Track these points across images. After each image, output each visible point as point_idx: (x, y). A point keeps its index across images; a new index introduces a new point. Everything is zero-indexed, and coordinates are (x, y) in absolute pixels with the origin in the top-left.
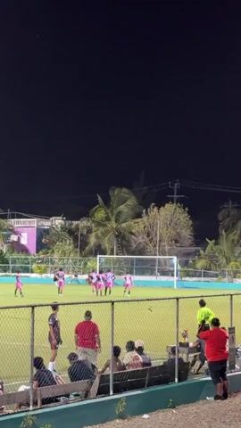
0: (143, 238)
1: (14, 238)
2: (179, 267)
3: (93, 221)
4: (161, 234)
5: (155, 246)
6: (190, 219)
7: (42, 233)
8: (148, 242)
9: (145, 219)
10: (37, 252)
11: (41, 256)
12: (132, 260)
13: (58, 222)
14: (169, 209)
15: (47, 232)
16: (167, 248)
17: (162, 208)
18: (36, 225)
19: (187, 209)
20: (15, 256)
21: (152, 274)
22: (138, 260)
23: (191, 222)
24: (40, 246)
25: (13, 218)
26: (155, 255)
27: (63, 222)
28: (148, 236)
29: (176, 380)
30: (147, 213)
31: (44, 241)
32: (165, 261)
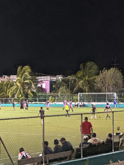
0: (100, 84)
1: (39, 85)
2: (117, 98)
3: (77, 77)
4: (108, 83)
5: (106, 88)
6: (122, 75)
7: (52, 83)
8: (103, 86)
9: (101, 75)
10: (50, 92)
11: (52, 94)
12: (95, 95)
13: (60, 78)
14: (112, 70)
15: (55, 82)
16: (111, 89)
17: (109, 70)
18: (49, 80)
19: (120, 70)
20: (40, 94)
21: (104, 102)
22: (98, 95)
23: (122, 77)
24: (52, 89)
25: (38, 76)
26: (106, 92)
27: (62, 78)
28: (102, 83)
29: (113, 150)
30: (102, 72)
31: (54, 87)
32: (110, 95)
